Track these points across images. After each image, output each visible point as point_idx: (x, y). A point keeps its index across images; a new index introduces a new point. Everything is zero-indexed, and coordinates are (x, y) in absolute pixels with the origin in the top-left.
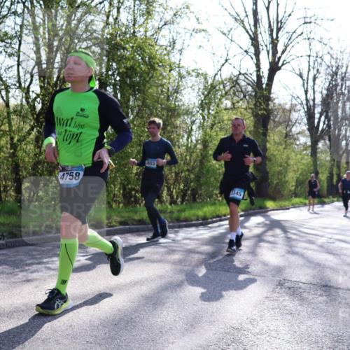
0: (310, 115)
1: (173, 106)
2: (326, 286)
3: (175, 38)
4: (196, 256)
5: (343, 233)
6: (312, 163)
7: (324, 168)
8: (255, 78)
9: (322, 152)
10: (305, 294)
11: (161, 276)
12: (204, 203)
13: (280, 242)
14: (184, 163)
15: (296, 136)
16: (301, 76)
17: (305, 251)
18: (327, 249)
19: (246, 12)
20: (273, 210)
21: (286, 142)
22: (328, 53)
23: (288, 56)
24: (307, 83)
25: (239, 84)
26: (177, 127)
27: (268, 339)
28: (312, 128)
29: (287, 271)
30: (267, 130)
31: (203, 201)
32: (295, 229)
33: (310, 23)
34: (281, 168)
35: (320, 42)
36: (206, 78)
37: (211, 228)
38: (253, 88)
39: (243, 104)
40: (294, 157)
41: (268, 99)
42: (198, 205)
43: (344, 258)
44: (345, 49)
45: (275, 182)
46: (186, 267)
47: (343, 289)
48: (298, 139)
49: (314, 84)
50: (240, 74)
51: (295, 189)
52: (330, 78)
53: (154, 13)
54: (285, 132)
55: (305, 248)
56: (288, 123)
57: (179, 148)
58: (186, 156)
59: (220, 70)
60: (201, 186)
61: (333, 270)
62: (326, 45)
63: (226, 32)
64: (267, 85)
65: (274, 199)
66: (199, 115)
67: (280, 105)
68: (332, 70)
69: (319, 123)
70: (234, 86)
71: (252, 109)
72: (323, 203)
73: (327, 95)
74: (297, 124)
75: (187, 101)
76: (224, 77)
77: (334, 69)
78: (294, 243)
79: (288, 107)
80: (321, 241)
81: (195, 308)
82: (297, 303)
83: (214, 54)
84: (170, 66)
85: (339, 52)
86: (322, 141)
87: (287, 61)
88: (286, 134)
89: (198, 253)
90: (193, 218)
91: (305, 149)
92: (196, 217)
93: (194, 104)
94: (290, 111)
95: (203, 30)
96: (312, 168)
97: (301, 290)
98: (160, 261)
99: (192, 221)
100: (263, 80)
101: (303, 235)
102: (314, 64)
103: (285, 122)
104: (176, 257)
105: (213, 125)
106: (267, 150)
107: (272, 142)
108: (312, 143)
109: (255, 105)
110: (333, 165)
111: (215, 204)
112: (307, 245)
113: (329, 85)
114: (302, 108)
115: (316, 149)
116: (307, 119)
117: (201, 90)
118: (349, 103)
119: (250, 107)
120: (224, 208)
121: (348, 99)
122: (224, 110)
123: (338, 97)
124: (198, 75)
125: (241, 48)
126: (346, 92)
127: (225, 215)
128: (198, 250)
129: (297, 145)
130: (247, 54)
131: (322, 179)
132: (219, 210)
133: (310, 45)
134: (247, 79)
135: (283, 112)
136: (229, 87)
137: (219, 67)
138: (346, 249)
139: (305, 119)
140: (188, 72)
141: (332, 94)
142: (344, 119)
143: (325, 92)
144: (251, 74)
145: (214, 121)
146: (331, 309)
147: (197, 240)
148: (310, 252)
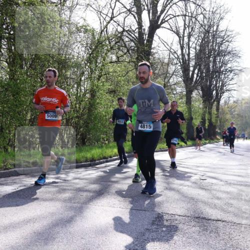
0: (185, 68)
1: (63, 58)
2: (199, 217)
4: (85, 194)
5: (214, 170)
6: (187, 110)
7: (198, 114)
8: (137, 35)
9: (195, 101)
10: (181, 225)
11: (53, 213)
12: (92, 146)
14: (74, 111)
15: (173, 86)
16: (177, 33)
17: (181, 187)
18: (200, 185)
22: (202, 13)
23: (167, 15)
24: (183, 40)
25: (123, 40)
26: (67, 78)
28: (187, 79)
31: (92, 144)
35: (195, 3)
36: (93, 35)
37: (98, 168)
38: (135, 44)
39: (127, 58)
41: (149, 53)
42: (87, 148)
43: (214, 192)
44: (216, 10)
46: (76, 204)
47: (214, 220)
48: (175, 89)
49: (189, 41)
50: (124, 30)
52: (203, 35)
54: (163, 83)
55: (181, 185)
56: (166, 75)
57: (70, 97)
58: (76, 104)
59: (106, 27)
60: (89, 131)
61: (205, 203)
62: (200, 6)
64: (148, 41)
66: (87, 67)
67: (159, 59)
68: (205, 29)
69: (193, 75)
70: (119, 42)
71: (134, 62)
73: (200, 50)
74: (174, 76)
75: (76, 55)
76: (109, 34)
77: (206, 28)
79: (166, 61)
80: (194, 178)
81: (83, 241)
83: (101, 12)
85: (211, 13)
86: (196, 91)
87: (166, 20)
88: (165, 84)
89: (86, 191)
90: (82, 160)
91: (182, 98)
92: (85, 159)
93: (83, 57)
94: (168, 64)
96: (187, 114)
97: (177, 222)
98: (51, 200)
99: (81, 162)
100: (145, 37)
102: (189, 23)
103: (164, 74)
104: (67, 195)
105: (100, 77)
108: (187, 93)
109: (137, 58)
110: (205, 112)
111: (102, 147)
112: (182, 182)
113: (202, 42)
114: (178, 62)
115: (191, 98)
116: (183, 72)
117: (89, 45)
118: (219, 58)
119: (133, 60)
120: (110, 150)
121: (218, 55)
122: (110, 63)
123: (210, 52)
124: (86, 31)
125: (125, 7)
126: (217, 48)
127: (111, 157)
128: (87, 188)
129: (174, 94)
130: (130, 13)
131: (196, 124)
132: (106, 152)
133: (186, 5)
134: (130, 35)
135: (162, 65)
136: (114, 42)
137: (105, 23)
138: (216, 184)
139: (181, 72)
140: (77, 28)
141: (205, 50)
142: (215, 72)
143: (198, 48)
144: (134, 31)
145: (101, 73)
146: (203, 238)
147: (86, 179)
148: (185, 188)
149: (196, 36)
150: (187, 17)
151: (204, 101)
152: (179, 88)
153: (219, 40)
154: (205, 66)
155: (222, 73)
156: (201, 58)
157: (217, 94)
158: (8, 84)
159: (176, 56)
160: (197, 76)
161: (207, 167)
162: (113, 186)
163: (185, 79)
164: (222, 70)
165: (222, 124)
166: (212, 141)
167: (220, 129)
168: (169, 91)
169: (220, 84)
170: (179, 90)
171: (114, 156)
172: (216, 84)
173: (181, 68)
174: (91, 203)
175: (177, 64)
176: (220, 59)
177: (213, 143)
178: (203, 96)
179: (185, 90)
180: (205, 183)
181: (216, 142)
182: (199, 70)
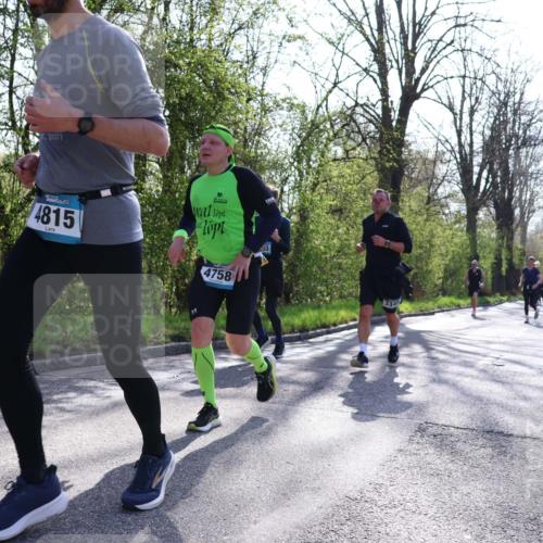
0: (465, 168)
1: (253, 154)
2: (492, 432)
3: (255, 49)
4: (291, 388)
5: (518, 349)
6: (468, 242)
7: (488, 250)
8: (379, 112)
9: (483, 226)
10: (459, 444)
12: (302, 307)
13: (420, 365)
15: (443, 200)
16: (451, 108)
17: (458, 378)
18: (493, 375)
19: (365, 9)
20: (410, 316)
21: (428, 210)
22: (493, 72)
23: (431, 76)
24: (461, 119)
25: (355, 121)
27: (402, 514)
28: (469, 188)
29: (431, 409)
30: (399, 192)
31: (301, 302)
32: (444, 344)
33: (465, 25)
34: (422, 251)
35: (481, 55)
36: (303, 112)
37: (313, 344)
38: (376, 127)
39: (361, 152)
40: (441, 234)
41: (400, 143)
42: (293, 309)
43: (519, 388)
44: (519, 66)
46: (276, 406)
47: (518, 437)
48: (447, 206)
49: (471, 120)
50: (357, 104)
51: (443, 284)
52: (496, 111)
53: (222, 10)
54: (426, 194)
55: (459, 374)
56: (431, 180)
59: (326, 99)
60: (298, 279)
61: (502, 407)
62: (489, 59)
63: (335, 40)
64: (398, 121)
65: (410, 299)
66: (293, 169)
67: (418, 153)
68: (499, 99)
69: (479, 180)
70: (348, 125)
71: (375, 159)
72: (486, 305)
73: (491, 137)
74: (445, 183)
75: (275, 148)
76: (331, 110)
77: (502, 98)
78: (441, 366)
79: (431, 156)
80: (482, 362)
81: (291, 468)
82: (446, 457)
83: (316, 74)
84: (248, 93)
85: (509, 71)
86: (485, 208)
87: (430, 84)
88: (429, 198)
89: (294, 382)
90: (285, 329)
91: (458, 221)
92: (290, 328)
93: (286, 152)
94: (435, 162)
95: (299, 37)
96: (469, 250)
97: (452, 439)
100: (392, 114)
101: (456, 353)
102: (472, 89)
103: (427, 179)
105: (315, 185)
107: (407, 209)
108: (468, 212)
109: (380, 152)
110: (500, 246)
111: (319, 307)
112: (462, 369)
113: (495, 121)
114: (452, 158)
115: (476, 221)
116: (461, 176)
117: (296, 131)
118: (525, 150)
119: (373, 156)
120: (334, 313)
121: (524, 144)
122: (332, 161)
123: (509, 140)
124: (291, 107)
125: (357, 64)
126: (521, 132)
127: (335, 325)
128: (295, 378)
129: (444, 214)
130: (368, 74)
131: (485, 266)
132: (326, 317)
133: (465, 60)
134: (368, 112)
135: (424, 163)
136: (339, 126)
137: (324, 94)
138: (521, 374)
139: (458, 175)
140: (275, 102)
141: (500, 135)
142: (517, 174)
143: (488, 133)
144: (374, 106)
145: (317, 178)
146: (499, 467)
147: (292, 362)
148: (467, 380)
149: (483, 112)
150: (467, 80)
151: (499, 227)
153: (524, 119)
155: (531, 176)
156: (493, 151)
157: (522, 214)
158: (161, 200)
159: (450, 148)
160: (487, 181)
161: (504, 343)
163: (465, 188)
164: (530, 170)
166: (512, 298)
168: (437, 208)
169: (528, 196)
170: (454, 206)
171: (341, 323)
172: (521, 197)
173: (458, 169)
174: (303, 404)
175: (450, 161)
176: (527, 152)
177: (515, 301)
178: (497, 218)
179: (465, 207)
180: (502, 372)
182: (490, 172)
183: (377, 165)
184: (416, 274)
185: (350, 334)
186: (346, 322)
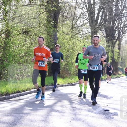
0: (91, 11)
15: (80, 28)
20: (62, 86)
21: (72, 32)
28: (93, 21)
30: (57, 23)
34: (68, 53)
45: (64, 64)
48: (82, 30)
56: (74, 18)
65: (63, 77)
67: (67, 3)
69: (97, 17)
86: (100, 32)
88: (72, 26)
94: (76, 8)
106: (57, 38)
107: (61, 32)
108: (92, 33)
109: (48, 2)
110: (108, 51)
114: (84, 6)
116: (88, 15)
119: (44, 4)
120: (23, 85)
122: (23, 6)
127: (24, 91)
129: (81, 35)
135: (70, 9)
139: (87, 14)
142: (117, 15)
145: (15, 15)
151: (108, 41)
152: (85, 30)
154: (108, 9)
155: (123, 15)
160: (102, 18)
162: (25, 117)
163: (91, 21)
164: (123, 13)
165: (123, 61)
167: (121, 66)
168: (77, 32)
169: (122, 26)
170: (85, 31)
172: (118, 26)
173: (87, 11)
175: (83, 7)
176: (122, 3)
178: (107, 37)
179: (91, 31)
181: (118, 77)
182: (103, 13)
183: (46, 9)
184: (66, 64)
185: (32, 96)
186: (30, 90)
